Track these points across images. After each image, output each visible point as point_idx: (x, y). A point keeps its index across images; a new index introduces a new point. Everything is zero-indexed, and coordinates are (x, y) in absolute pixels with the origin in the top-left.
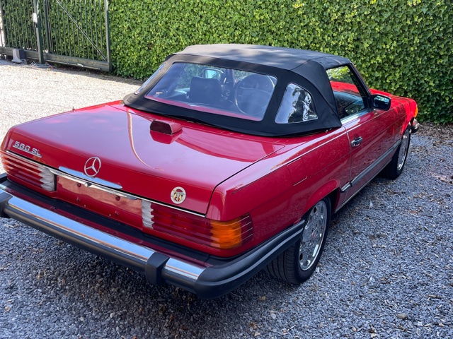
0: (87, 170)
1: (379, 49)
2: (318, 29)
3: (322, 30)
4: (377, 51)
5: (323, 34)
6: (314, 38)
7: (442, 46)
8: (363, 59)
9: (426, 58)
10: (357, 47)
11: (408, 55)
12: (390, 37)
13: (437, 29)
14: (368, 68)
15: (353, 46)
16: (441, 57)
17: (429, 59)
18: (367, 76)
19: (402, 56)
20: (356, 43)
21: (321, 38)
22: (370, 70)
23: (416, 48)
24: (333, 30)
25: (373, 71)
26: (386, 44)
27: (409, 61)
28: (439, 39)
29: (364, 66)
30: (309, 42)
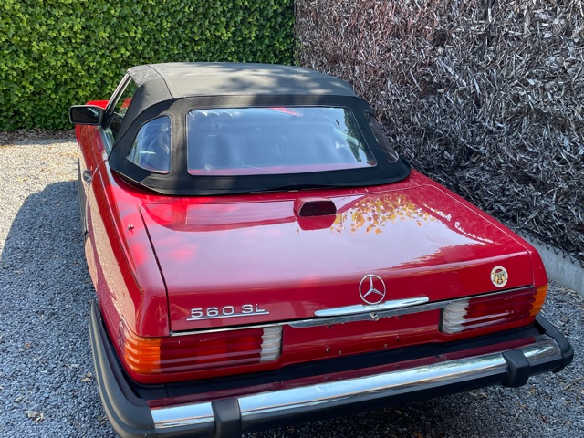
0: (365, 298)
1: (120, 39)
2: (20, 15)
3: (28, 16)
4: (117, 41)
5: (30, 22)
6: (18, 29)
7: (195, 30)
8: (101, 53)
9: (180, 45)
10: (88, 37)
11: (157, 43)
12: (130, 23)
13: (187, 9)
14: (110, 64)
15: (82, 37)
16: (197, 43)
17: (185, 46)
18: (111, 75)
19: (151, 46)
20: (86, 32)
21: (29, 28)
22: (114, 66)
23: (167, 34)
24: (44, 15)
25: (117, 67)
26: (128, 32)
27: (161, 50)
28: (190, 21)
29: (104, 62)
30: (11, 36)
